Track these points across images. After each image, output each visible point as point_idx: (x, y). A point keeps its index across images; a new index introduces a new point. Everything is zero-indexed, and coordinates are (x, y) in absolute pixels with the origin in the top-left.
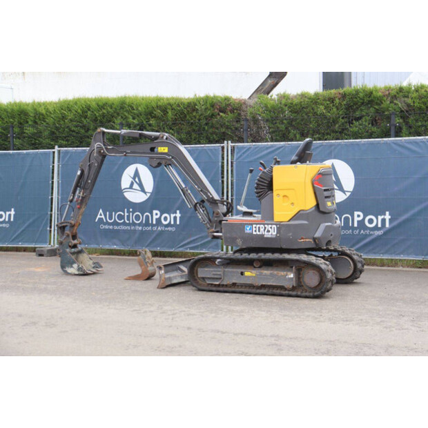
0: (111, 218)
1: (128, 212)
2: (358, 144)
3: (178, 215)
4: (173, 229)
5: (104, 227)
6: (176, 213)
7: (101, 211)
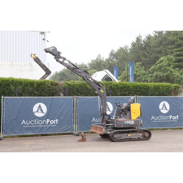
0: (28, 123)
1: (36, 120)
2: (113, 98)
3: (57, 120)
4: (55, 125)
5: (25, 126)
6: (56, 120)
7: (24, 120)
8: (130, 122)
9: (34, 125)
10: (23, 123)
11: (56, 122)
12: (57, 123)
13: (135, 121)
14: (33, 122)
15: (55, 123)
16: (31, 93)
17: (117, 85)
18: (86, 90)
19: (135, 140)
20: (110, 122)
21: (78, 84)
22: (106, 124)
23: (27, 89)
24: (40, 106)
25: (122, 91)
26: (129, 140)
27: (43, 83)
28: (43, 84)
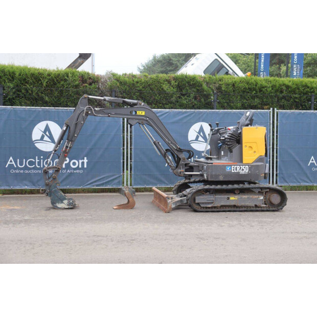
0: (21, 164)
1: (39, 158)
3: (86, 161)
4: (81, 171)
5: (14, 171)
6: (84, 159)
7: (11, 158)
8: (238, 169)
9: (35, 168)
10: (9, 164)
11: (83, 163)
12: (85, 166)
13: (251, 167)
14: (31, 163)
15: (80, 166)
16: (36, 99)
17: (234, 85)
18: (160, 95)
19: (246, 209)
20: (195, 169)
21: (143, 81)
22: (186, 172)
23: (27, 91)
24: (47, 129)
25: (245, 98)
26: (233, 209)
27: (63, 76)
28: (62, 80)
